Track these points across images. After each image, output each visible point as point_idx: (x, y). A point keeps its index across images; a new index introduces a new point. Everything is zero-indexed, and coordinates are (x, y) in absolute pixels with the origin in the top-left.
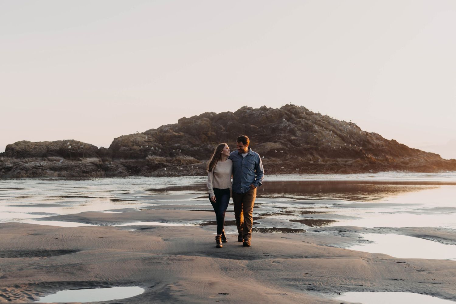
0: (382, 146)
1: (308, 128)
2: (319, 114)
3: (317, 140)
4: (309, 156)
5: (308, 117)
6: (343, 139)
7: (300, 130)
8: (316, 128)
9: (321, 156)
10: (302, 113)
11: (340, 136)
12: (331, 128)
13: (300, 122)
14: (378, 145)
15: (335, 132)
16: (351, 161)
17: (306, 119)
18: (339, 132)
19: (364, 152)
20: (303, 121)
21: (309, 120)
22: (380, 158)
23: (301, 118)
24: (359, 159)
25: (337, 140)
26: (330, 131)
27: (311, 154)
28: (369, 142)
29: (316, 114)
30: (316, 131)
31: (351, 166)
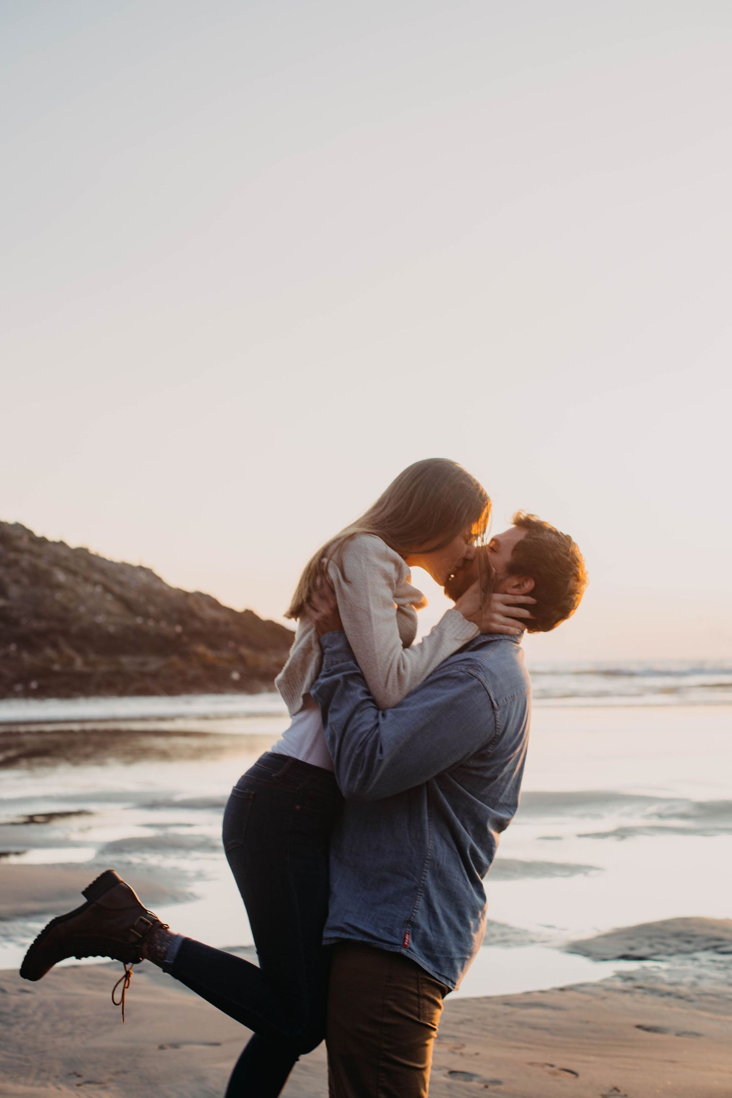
0: (227, 624)
1: (39, 577)
2: (62, 544)
3: (65, 609)
4: (50, 652)
5: (35, 548)
6: (129, 605)
7: (17, 582)
8: (61, 577)
9: (80, 650)
10: (20, 538)
11: (121, 599)
12: (97, 577)
13: (16, 562)
14: (216, 622)
15: (107, 589)
16: (154, 664)
17: (31, 552)
18: (117, 589)
19: (185, 639)
20: (25, 560)
21: (39, 556)
22: (225, 654)
23: (17, 550)
24: (175, 659)
25: (115, 608)
26: (95, 584)
27: (55, 646)
28: (193, 615)
29: (54, 543)
30: (59, 586)
31: (155, 675)
